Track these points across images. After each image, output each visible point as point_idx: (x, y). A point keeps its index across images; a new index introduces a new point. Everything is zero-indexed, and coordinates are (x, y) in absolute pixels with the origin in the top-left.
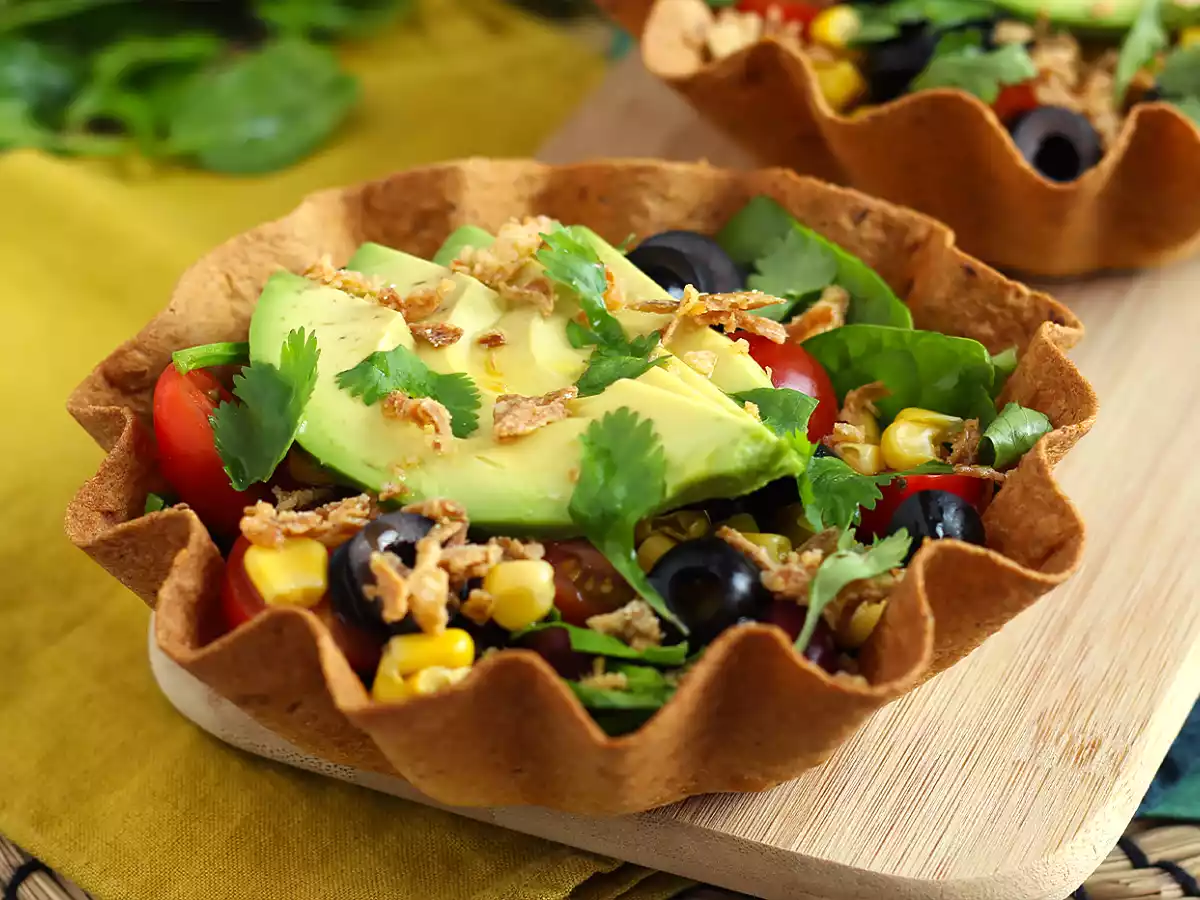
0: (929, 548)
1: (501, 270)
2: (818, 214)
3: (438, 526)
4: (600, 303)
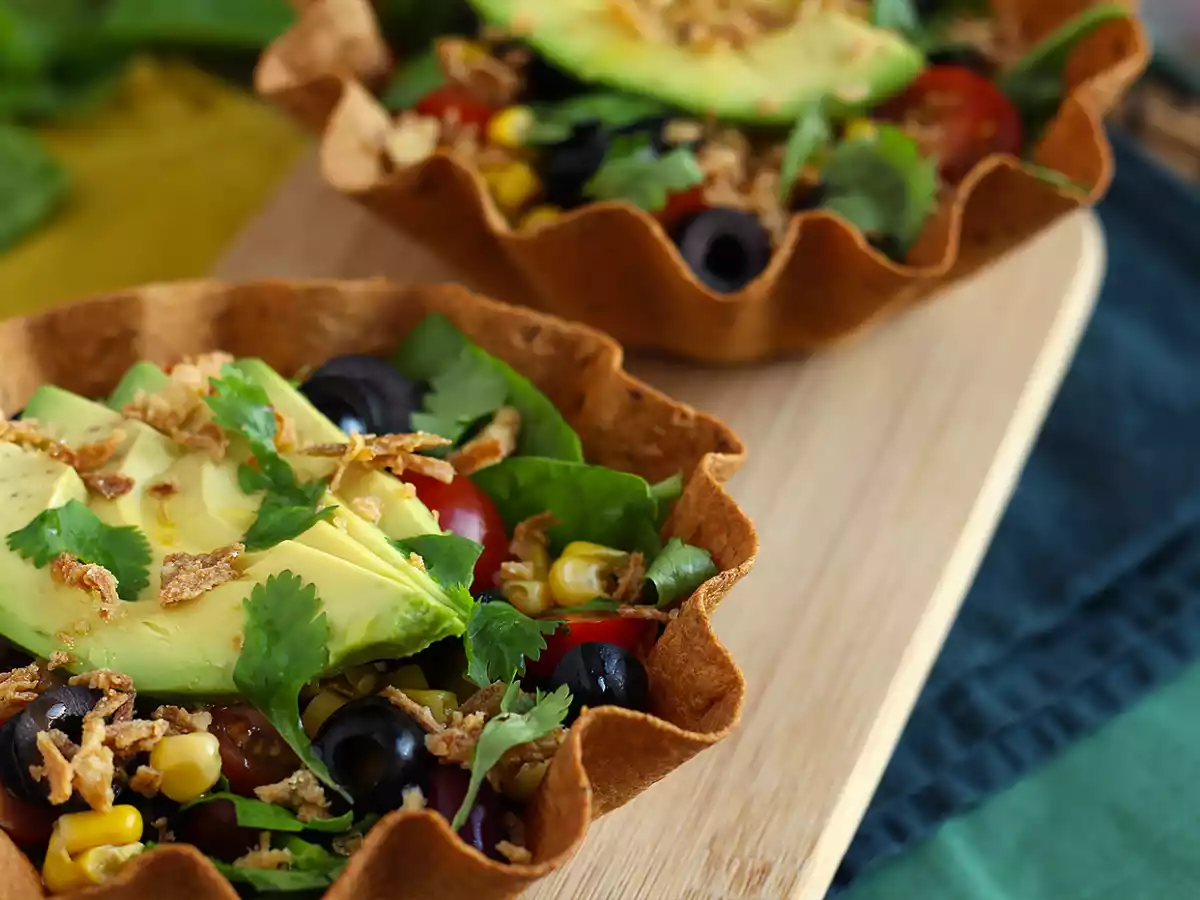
0: (587, 716)
1: (173, 414)
2: (491, 335)
3: (104, 699)
4: (270, 446)
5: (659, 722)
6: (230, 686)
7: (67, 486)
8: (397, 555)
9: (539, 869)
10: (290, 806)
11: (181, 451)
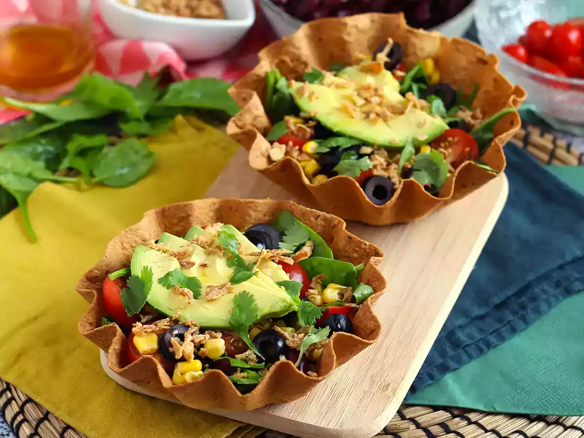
0: (335, 334)
1: (206, 242)
2: (304, 217)
3: (190, 328)
4: (237, 253)
5: (356, 337)
6: (228, 325)
7: (175, 264)
8: (278, 287)
9: (320, 378)
10: (246, 361)
11: (209, 254)
